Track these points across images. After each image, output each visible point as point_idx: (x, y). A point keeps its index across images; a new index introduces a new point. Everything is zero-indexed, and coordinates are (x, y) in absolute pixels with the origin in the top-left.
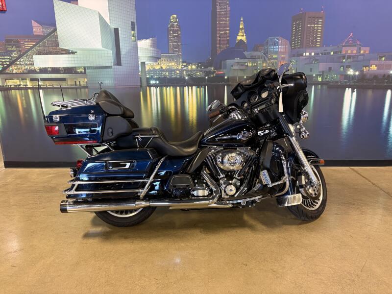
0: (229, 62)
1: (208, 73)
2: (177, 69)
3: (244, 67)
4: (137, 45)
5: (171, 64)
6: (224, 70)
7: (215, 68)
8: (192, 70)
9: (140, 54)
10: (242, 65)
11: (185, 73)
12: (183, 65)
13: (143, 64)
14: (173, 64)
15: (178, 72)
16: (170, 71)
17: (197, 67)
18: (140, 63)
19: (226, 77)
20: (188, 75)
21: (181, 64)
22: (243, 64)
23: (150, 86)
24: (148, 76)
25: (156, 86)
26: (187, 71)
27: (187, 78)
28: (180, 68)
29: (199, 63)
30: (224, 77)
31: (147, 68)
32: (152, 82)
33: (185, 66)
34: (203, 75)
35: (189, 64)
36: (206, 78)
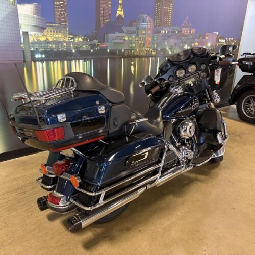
0: (111, 36)
1: (93, 46)
2: (64, 42)
3: (122, 41)
4: (17, 9)
5: (57, 36)
6: (107, 44)
7: (99, 42)
8: (79, 43)
9: (21, 22)
10: (121, 39)
11: (72, 46)
12: (69, 37)
13: (26, 34)
14: (60, 36)
15: (65, 44)
16: (57, 43)
17: (84, 40)
18: (21, 33)
19: (108, 51)
20: (75, 48)
21: (68, 36)
22: (122, 37)
23: (35, 60)
24: (32, 49)
25: (42, 60)
26: (74, 43)
27: (74, 51)
28: (67, 40)
29: (85, 36)
30: (107, 50)
31: (31, 39)
32: (38, 56)
33: (72, 38)
34: (89, 49)
35: (75, 36)
36: (92, 51)
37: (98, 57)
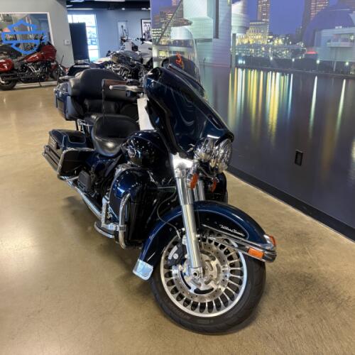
0: (326, 33)
1: (296, 53)
2: (263, 45)
5: (257, 37)
6: (318, 48)
7: (306, 46)
8: (279, 47)
9: (232, 24)
11: (270, 51)
12: (269, 39)
13: (234, 35)
14: (260, 37)
15: (263, 49)
16: (257, 46)
17: (284, 42)
18: (232, 35)
19: (318, 62)
20: (274, 55)
21: (267, 37)
22: (347, 37)
23: (238, 66)
24: (237, 54)
25: (242, 67)
26: (273, 47)
27: (271, 58)
28: (266, 43)
29: (287, 36)
30: (315, 61)
31: (238, 42)
32: (240, 62)
33: (272, 40)
34: (289, 56)
35: (275, 36)
36: (293, 60)
37: (300, 71)
